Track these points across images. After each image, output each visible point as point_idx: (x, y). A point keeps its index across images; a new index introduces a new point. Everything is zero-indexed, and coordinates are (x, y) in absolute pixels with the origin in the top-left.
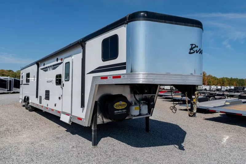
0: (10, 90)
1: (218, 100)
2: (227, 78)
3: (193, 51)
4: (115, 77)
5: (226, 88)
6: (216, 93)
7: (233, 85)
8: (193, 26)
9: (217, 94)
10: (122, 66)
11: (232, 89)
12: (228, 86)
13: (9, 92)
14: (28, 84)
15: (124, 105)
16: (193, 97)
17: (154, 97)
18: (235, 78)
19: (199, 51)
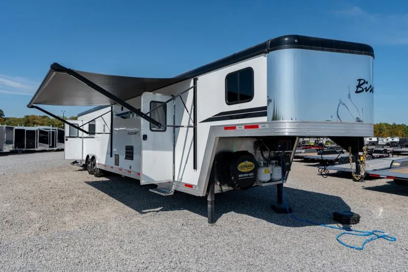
0: (53, 146)
1: (378, 160)
2: (386, 125)
3: (361, 89)
4: (248, 127)
5: (385, 140)
6: (373, 149)
7: (397, 135)
8: (361, 54)
9: (375, 150)
10: (261, 112)
11: (395, 142)
12: (389, 138)
13: (51, 149)
14: (93, 137)
15: (251, 166)
16: (361, 153)
17: (290, 155)
18: (400, 124)
19: (369, 88)
